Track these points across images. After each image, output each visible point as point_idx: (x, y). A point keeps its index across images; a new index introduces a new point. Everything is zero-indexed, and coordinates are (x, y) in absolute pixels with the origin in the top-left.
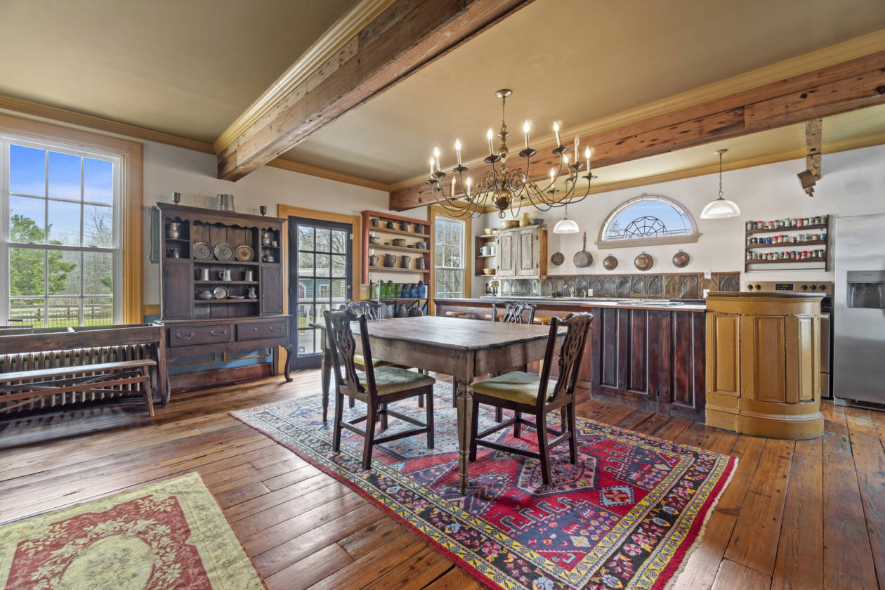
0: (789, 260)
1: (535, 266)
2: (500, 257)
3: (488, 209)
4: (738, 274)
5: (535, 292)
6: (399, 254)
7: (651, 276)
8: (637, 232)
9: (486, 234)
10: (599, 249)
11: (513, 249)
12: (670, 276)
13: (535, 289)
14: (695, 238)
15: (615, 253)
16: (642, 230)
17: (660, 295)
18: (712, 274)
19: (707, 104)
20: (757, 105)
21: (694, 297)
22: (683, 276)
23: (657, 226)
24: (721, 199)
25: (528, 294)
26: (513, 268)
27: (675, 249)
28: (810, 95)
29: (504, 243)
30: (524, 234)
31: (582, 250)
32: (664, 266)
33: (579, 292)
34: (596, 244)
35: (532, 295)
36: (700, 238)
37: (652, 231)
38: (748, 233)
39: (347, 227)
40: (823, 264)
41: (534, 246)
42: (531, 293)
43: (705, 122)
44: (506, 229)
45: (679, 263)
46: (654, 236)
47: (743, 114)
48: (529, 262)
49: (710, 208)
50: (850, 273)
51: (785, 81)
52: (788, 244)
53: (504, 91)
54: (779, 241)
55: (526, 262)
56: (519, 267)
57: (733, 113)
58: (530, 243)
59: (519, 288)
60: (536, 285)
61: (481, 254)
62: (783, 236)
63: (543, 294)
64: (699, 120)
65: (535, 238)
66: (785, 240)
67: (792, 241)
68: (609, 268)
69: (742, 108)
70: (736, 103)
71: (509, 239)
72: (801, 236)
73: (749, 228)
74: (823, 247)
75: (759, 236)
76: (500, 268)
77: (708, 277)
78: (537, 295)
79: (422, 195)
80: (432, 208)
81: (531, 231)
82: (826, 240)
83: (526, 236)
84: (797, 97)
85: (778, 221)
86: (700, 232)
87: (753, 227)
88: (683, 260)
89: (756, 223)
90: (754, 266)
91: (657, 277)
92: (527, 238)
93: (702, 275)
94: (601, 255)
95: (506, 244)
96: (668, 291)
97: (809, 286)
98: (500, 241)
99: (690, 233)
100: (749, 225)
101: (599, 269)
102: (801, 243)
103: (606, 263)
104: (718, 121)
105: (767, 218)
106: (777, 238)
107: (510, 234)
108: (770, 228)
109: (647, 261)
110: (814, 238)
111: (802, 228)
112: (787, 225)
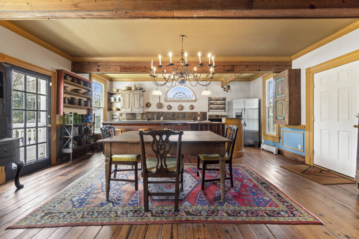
0: (218, 109)
1: (141, 107)
2: (123, 103)
3: (114, 80)
4: (206, 112)
5: (138, 118)
6: (77, 98)
7: (183, 113)
8: (178, 97)
9: (113, 91)
10: (165, 102)
11: (130, 100)
12: (188, 113)
13: (138, 117)
14: (195, 101)
15: (171, 104)
16: (179, 97)
17: (186, 119)
18: (200, 112)
19: (226, 62)
20: (237, 66)
21: (195, 119)
22: (193, 113)
23: (184, 96)
24: (207, 90)
25: (135, 119)
26: (130, 108)
27: (190, 104)
28: (247, 67)
29: (125, 96)
30: (136, 93)
31: (159, 102)
32: (187, 110)
33: (158, 118)
34: (164, 100)
35: (137, 120)
36: (197, 101)
37: (183, 97)
38: (209, 100)
39: (48, 78)
40: (224, 110)
41: (141, 99)
42: (136, 119)
43: (225, 67)
44: (126, 90)
45: (192, 109)
46: (183, 99)
47: (234, 68)
48: (138, 106)
49: (204, 92)
50: (236, 113)
51: (243, 62)
52: (217, 104)
53: (183, 36)
54: (216, 103)
55: (137, 106)
56: (133, 108)
57: (232, 67)
58: (139, 97)
59: (130, 117)
60: (139, 115)
61: (111, 101)
62: (217, 102)
63: (142, 119)
64: (224, 66)
65: (141, 95)
66: (217, 103)
67: (218, 103)
68: (169, 109)
69: (234, 66)
70: (233, 64)
71: (128, 95)
72: (220, 102)
73: (209, 99)
74: (224, 106)
75: (211, 102)
76: (123, 108)
77: (199, 113)
78: (139, 120)
79: (99, 68)
80: (92, 75)
81: (139, 92)
82: (224, 104)
83: (136, 94)
84: (245, 67)
85: (215, 98)
86: (197, 99)
87: (210, 99)
88: (192, 107)
89: (211, 98)
90: (210, 110)
91: (185, 113)
92: (137, 95)
93: (197, 112)
94: (166, 104)
95: (126, 97)
96: (188, 118)
97: (222, 116)
98: (123, 96)
99: (194, 99)
100: (209, 98)
101: (165, 110)
102: (220, 104)
103: (168, 108)
104: (228, 68)
105: (213, 97)
106: (215, 102)
107: (129, 92)
108: (214, 99)
109: (182, 107)
110: (223, 103)
111: (221, 100)
112: (217, 99)
